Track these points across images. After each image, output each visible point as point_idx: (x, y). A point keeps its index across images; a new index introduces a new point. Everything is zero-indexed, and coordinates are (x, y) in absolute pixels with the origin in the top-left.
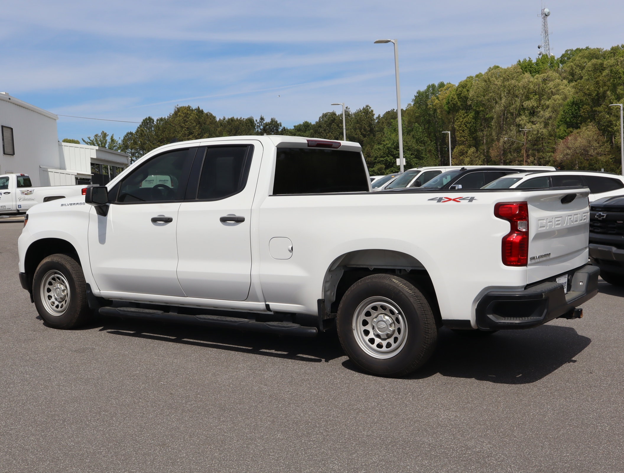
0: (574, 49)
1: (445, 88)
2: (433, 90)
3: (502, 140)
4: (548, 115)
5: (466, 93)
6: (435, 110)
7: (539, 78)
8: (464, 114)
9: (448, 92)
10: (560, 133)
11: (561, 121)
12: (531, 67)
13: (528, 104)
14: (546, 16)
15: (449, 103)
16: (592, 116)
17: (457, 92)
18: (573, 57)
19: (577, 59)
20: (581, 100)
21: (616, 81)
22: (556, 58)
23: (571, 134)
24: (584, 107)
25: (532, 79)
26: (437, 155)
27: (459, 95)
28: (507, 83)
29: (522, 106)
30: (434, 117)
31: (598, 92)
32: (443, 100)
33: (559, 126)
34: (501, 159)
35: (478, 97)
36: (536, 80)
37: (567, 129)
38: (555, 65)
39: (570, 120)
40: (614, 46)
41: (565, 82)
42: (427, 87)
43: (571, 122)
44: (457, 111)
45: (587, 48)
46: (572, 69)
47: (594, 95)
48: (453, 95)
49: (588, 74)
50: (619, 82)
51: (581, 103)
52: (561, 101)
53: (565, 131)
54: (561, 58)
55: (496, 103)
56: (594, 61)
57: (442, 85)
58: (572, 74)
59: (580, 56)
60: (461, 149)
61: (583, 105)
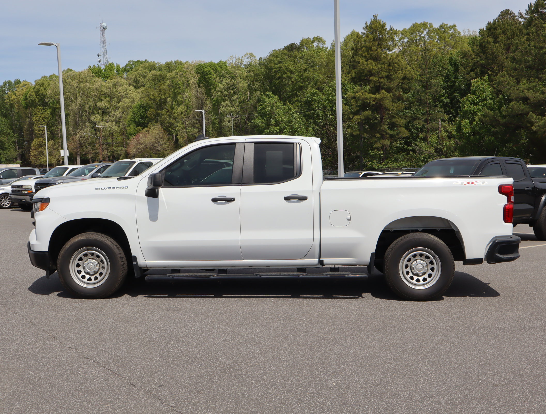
0: (136, 60)
1: (21, 85)
2: (9, 85)
3: (78, 135)
4: (119, 115)
5: (43, 91)
6: (11, 105)
7: (109, 83)
8: (41, 110)
9: (25, 89)
10: (131, 131)
11: (131, 120)
12: (100, 73)
13: (100, 104)
14: (104, 29)
15: (26, 99)
16: (156, 118)
17: (35, 89)
18: (136, 67)
19: (140, 69)
20: (147, 104)
21: (176, 91)
22: (121, 67)
23: (140, 132)
24: (150, 110)
25: (104, 83)
26: (15, 146)
27: (37, 92)
28: (82, 85)
29: (96, 105)
30: (11, 111)
31: (161, 97)
32: (20, 96)
33: (129, 125)
34: (78, 152)
35: (55, 95)
36: (108, 84)
37: (137, 127)
38: (121, 73)
39: (139, 120)
40: (168, 61)
41: (132, 87)
42: (4, 83)
43: (139, 122)
44: (35, 107)
45: (146, 61)
46: (136, 77)
47: (158, 100)
48: (31, 92)
49: (150, 82)
50: (179, 91)
51: (147, 106)
52: (130, 104)
53: (135, 129)
54: (125, 67)
55: (72, 101)
56: (153, 72)
57: (18, 82)
58: (136, 81)
59: (142, 67)
60: (40, 142)
61: (149, 108)
